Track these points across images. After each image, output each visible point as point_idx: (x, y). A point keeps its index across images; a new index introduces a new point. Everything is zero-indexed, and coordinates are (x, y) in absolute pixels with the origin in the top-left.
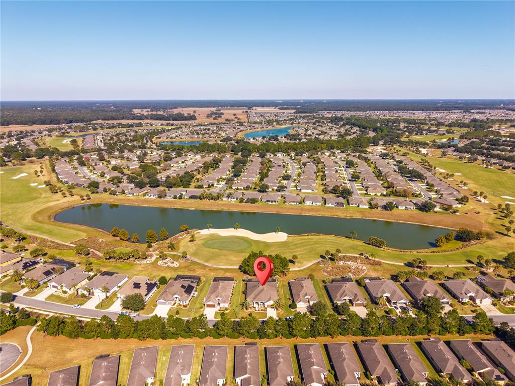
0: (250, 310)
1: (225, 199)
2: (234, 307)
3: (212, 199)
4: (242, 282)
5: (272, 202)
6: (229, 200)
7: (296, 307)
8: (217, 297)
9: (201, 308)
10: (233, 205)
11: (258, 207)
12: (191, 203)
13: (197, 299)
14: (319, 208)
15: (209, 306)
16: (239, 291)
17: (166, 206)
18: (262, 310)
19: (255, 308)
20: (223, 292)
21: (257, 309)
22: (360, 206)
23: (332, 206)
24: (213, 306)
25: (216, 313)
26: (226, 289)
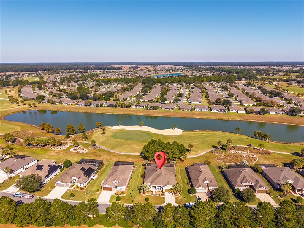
0: (147, 194)
1: (134, 107)
2: (131, 191)
3: (124, 107)
4: (141, 166)
5: (169, 109)
6: (138, 107)
7: (195, 192)
8: (114, 180)
9: (98, 190)
10: (140, 111)
11: (159, 112)
12: (108, 110)
14: (207, 113)
15: (105, 189)
16: (138, 175)
18: (159, 195)
19: (152, 192)
20: (120, 175)
21: (154, 193)
22: (239, 112)
23: (217, 112)
24: (110, 189)
25: (112, 196)
26: (125, 172)
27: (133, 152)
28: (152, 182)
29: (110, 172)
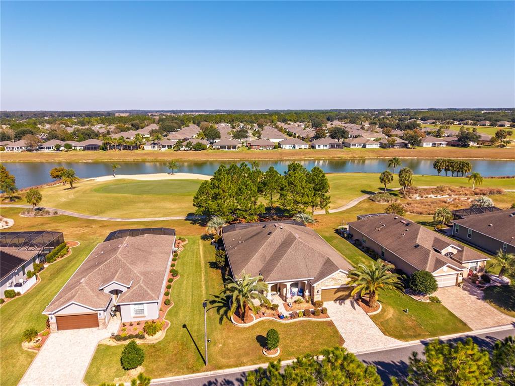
0: (254, 320)
1: (148, 148)
2: (184, 316)
3: (125, 148)
4: (201, 241)
5: (229, 148)
6: (156, 148)
7: (435, 288)
10: (163, 154)
11: (207, 155)
12: (84, 155)
13: (25, 304)
15: (66, 323)
16: (198, 264)
17: (38, 160)
18: (305, 314)
19: (274, 308)
20: (133, 263)
22: (368, 146)
23: (325, 148)
24: (90, 321)
25: (102, 351)
27: (165, 216)
28: (265, 272)
29: (88, 261)
